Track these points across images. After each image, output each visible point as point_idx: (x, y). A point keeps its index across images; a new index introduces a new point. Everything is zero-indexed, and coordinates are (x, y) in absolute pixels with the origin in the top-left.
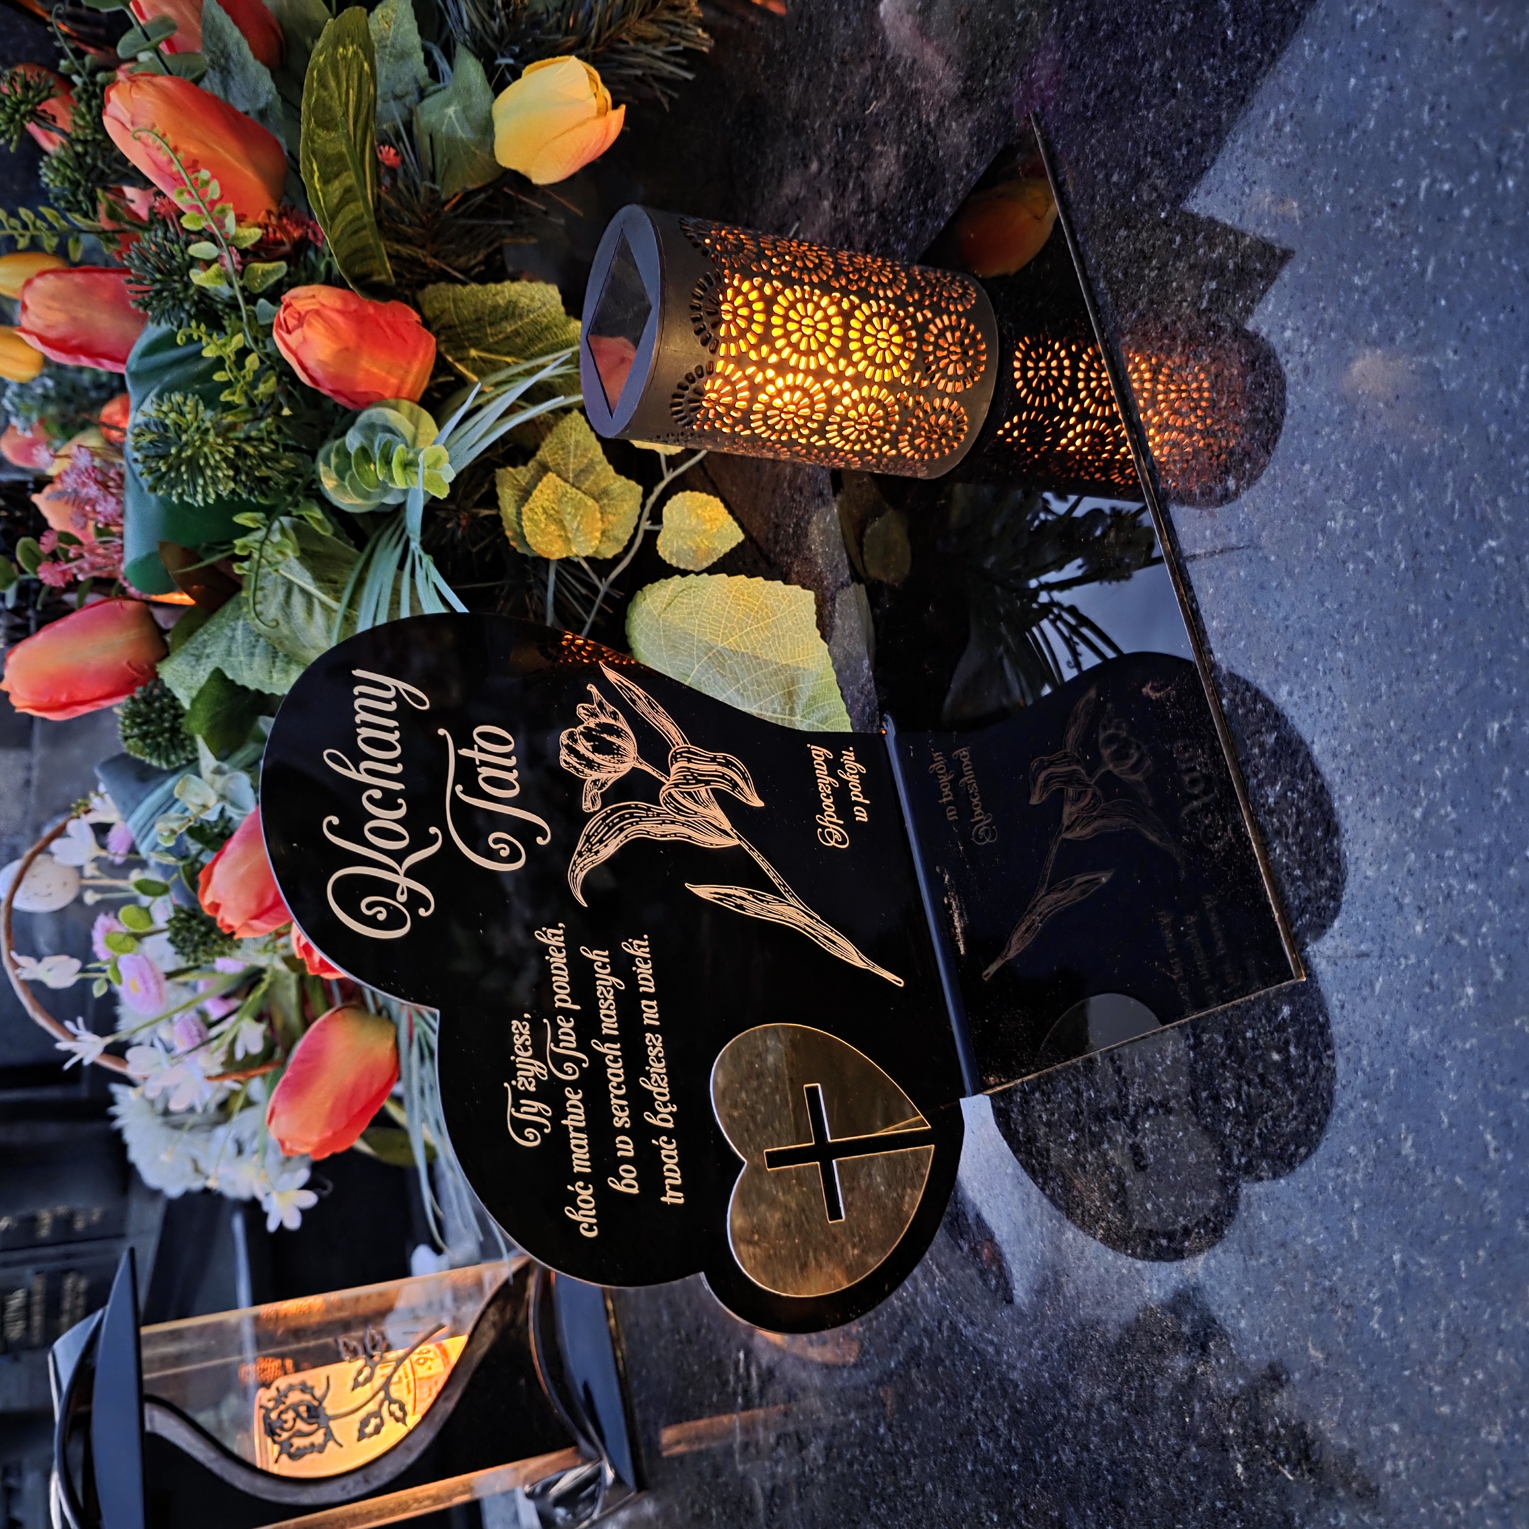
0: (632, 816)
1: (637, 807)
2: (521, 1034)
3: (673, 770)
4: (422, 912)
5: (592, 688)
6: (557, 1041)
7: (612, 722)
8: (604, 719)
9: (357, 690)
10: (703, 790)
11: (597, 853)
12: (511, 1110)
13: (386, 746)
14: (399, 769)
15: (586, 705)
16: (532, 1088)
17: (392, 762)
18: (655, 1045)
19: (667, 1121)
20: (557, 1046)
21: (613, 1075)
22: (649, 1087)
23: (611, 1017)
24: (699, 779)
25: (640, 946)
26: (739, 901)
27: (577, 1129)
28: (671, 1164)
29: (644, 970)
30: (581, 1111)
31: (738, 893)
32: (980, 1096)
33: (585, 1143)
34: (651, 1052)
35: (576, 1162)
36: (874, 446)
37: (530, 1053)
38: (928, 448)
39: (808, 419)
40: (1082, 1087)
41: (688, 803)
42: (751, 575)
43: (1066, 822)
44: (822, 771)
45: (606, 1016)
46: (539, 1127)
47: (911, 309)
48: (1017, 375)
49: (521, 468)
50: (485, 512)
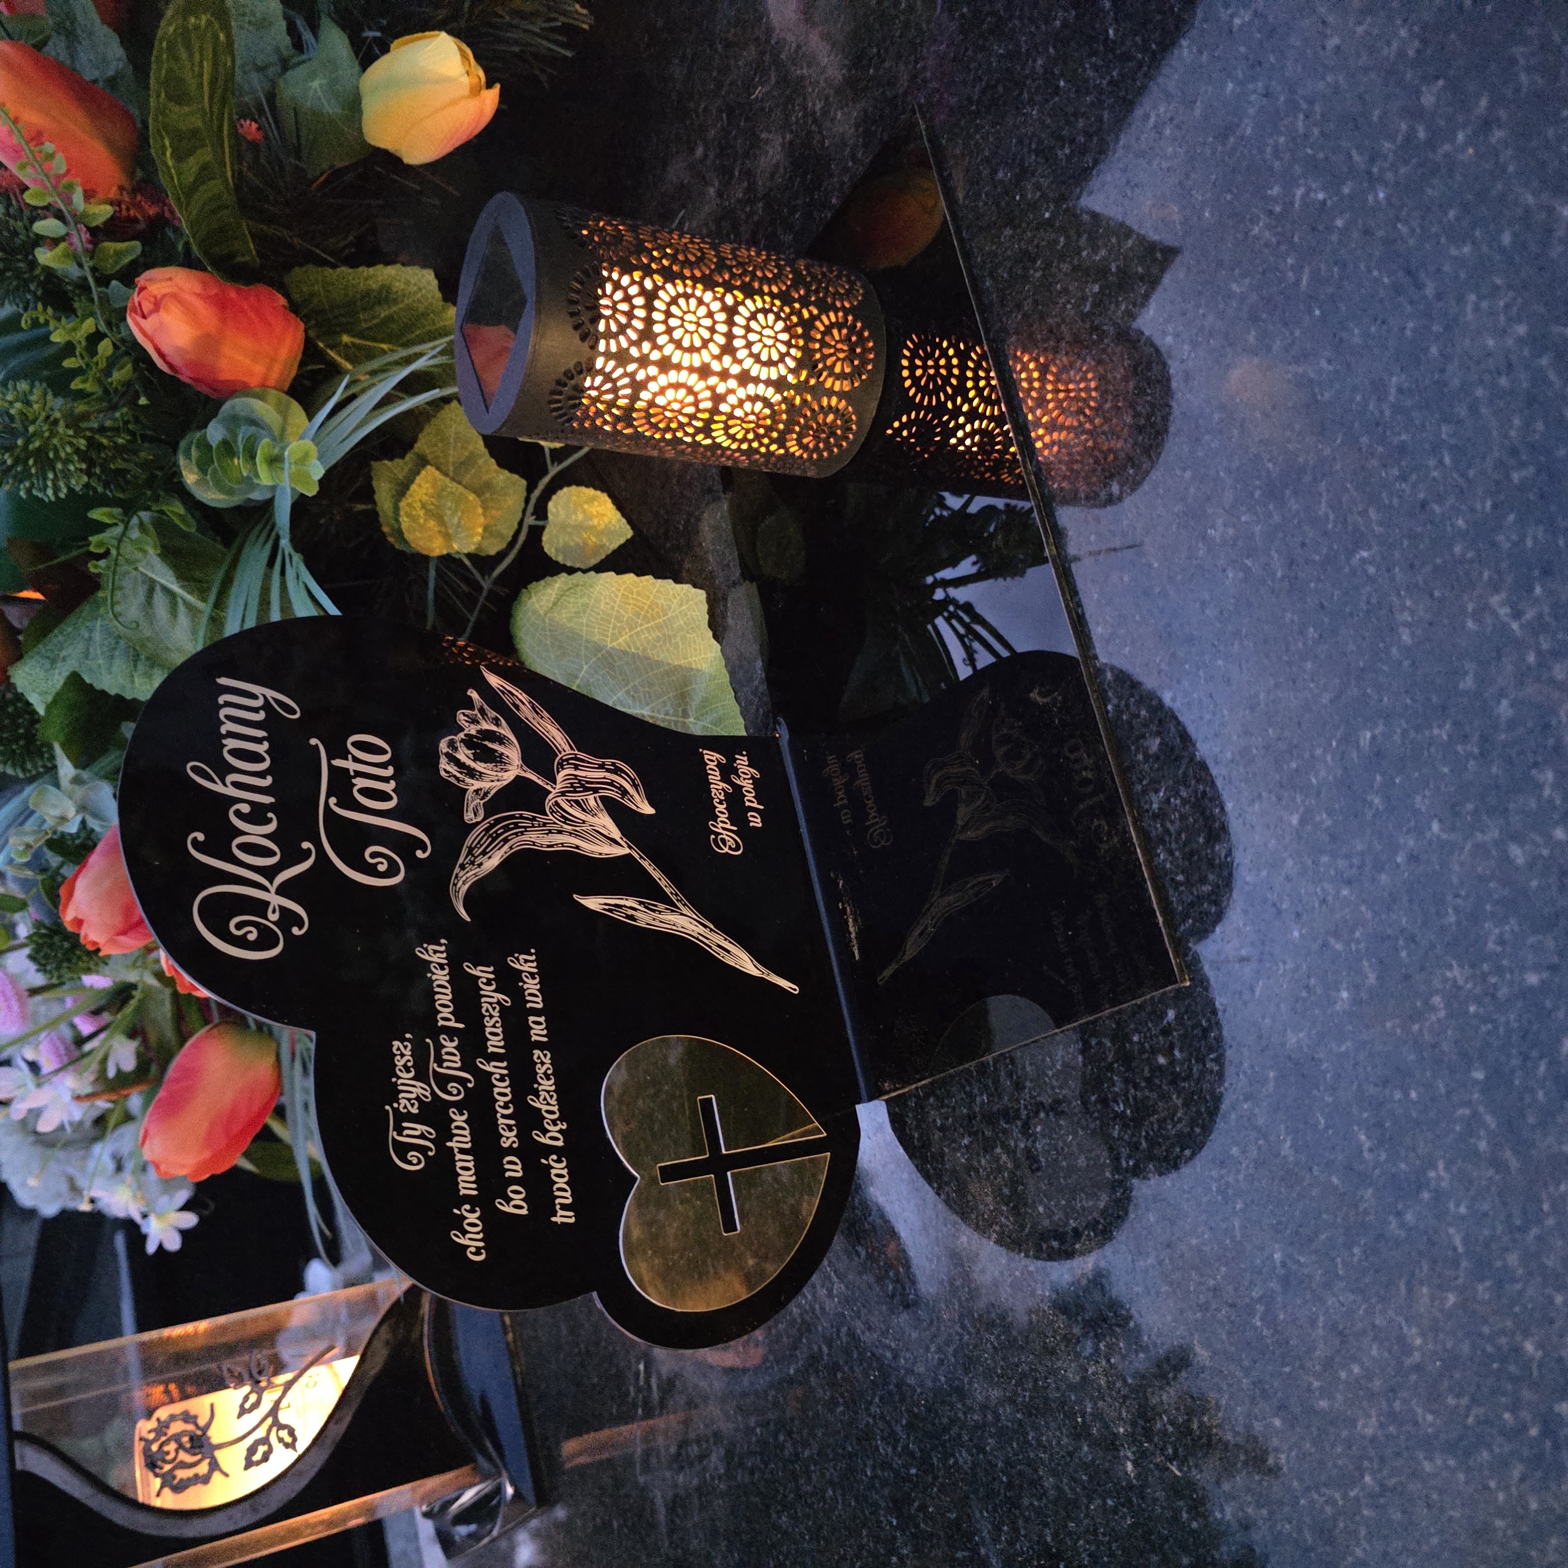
0: (516, 826)
1: (521, 817)
2: (402, 1055)
3: (560, 777)
4: (295, 931)
5: (474, 694)
6: (440, 1061)
7: (494, 728)
8: (486, 726)
9: (221, 700)
10: (591, 800)
11: (480, 865)
12: (393, 1134)
13: (255, 758)
14: (268, 781)
15: (467, 712)
16: (415, 1111)
17: (261, 775)
18: (543, 1062)
19: (557, 1139)
20: (440, 1066)
21: (500, 1094)
22: (537, 1105)
23: (496, 1034)
24: (586, 787)
25: (526, 961)
26: (630, 912)
27: (462, 1151)
28: (561, 1183)
29: (532, 986)
30: (466, 1133)
31: (628, 904)
32: (876, 1102)
33: (471, 1165)
34: (540, 1070)
35: (462, 1185)
36: (761, 444)
37: (412, 1075)
38: (816, 448)
39: (692, 417)
40: (976, 1091)
41: (576, 812)
42: (640, 573)
43: (960, 823)
44: (715, 777)
45: (492, 1034)
46: (423, 1150)
47: (797, 305)
48: (905, 373)
49: (398, 461)
50: (360, 507)
